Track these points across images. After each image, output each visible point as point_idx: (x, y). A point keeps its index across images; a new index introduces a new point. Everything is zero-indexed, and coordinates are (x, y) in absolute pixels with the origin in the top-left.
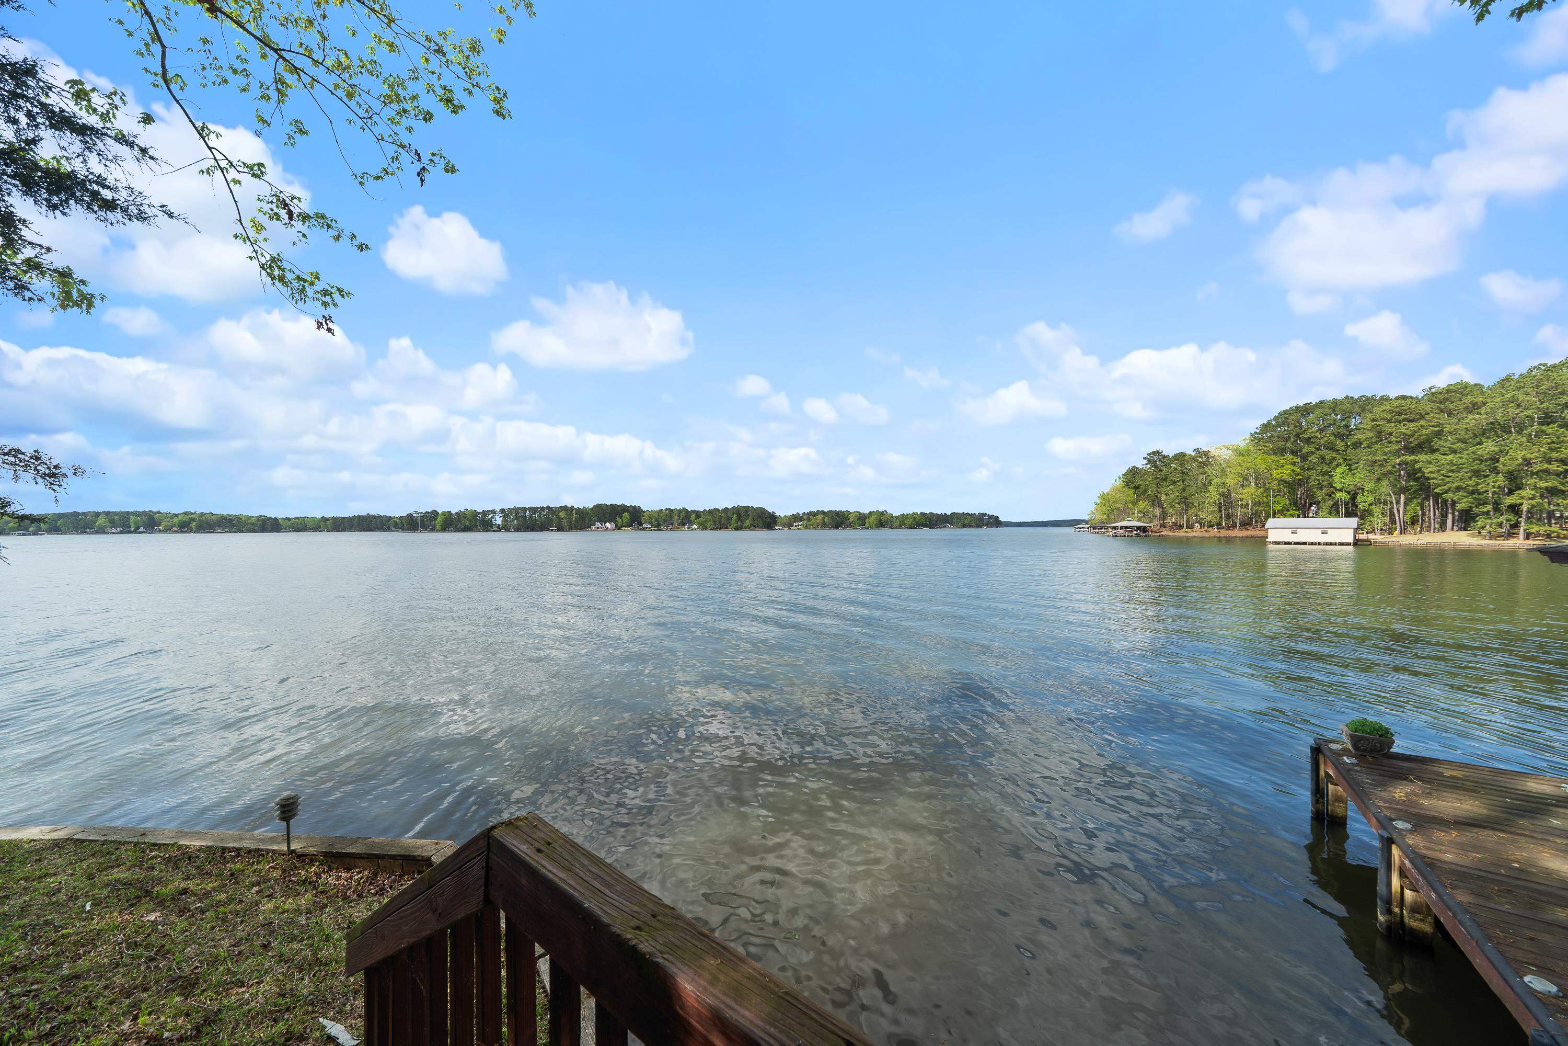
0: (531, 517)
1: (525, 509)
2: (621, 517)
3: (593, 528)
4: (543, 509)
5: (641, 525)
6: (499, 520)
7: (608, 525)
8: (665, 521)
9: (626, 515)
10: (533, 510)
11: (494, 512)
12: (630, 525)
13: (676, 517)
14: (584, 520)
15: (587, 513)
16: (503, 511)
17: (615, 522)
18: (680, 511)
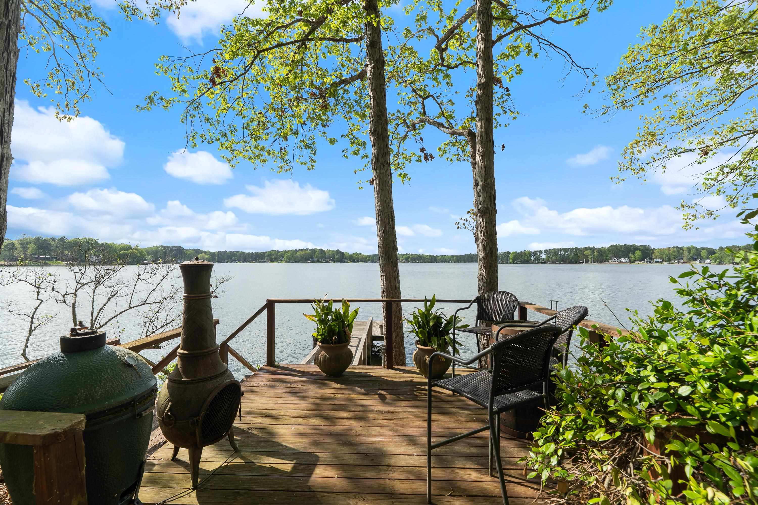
0: (564, 255)
1: (561, 250)
2: (634, 254)
3: (610, 262)
4: (572, 249)
5: (652, 259)
6: (544, 256)
7: (622, 259)
8: (675, 257)
9: (638, 253)
10: (566, 250)
11: (541, 252)
12: (642, 260)
13: (686, 253)
14: (602, 255)
15: (605, 252)
16: (546, 251)
17: (628, 258)
18: (689, 249)
